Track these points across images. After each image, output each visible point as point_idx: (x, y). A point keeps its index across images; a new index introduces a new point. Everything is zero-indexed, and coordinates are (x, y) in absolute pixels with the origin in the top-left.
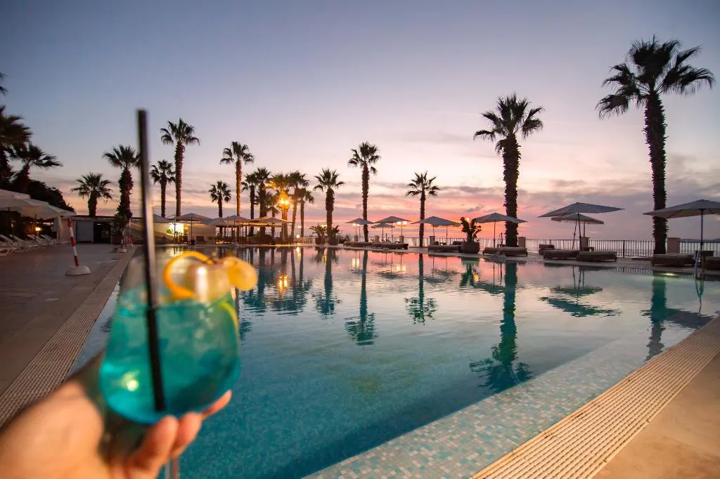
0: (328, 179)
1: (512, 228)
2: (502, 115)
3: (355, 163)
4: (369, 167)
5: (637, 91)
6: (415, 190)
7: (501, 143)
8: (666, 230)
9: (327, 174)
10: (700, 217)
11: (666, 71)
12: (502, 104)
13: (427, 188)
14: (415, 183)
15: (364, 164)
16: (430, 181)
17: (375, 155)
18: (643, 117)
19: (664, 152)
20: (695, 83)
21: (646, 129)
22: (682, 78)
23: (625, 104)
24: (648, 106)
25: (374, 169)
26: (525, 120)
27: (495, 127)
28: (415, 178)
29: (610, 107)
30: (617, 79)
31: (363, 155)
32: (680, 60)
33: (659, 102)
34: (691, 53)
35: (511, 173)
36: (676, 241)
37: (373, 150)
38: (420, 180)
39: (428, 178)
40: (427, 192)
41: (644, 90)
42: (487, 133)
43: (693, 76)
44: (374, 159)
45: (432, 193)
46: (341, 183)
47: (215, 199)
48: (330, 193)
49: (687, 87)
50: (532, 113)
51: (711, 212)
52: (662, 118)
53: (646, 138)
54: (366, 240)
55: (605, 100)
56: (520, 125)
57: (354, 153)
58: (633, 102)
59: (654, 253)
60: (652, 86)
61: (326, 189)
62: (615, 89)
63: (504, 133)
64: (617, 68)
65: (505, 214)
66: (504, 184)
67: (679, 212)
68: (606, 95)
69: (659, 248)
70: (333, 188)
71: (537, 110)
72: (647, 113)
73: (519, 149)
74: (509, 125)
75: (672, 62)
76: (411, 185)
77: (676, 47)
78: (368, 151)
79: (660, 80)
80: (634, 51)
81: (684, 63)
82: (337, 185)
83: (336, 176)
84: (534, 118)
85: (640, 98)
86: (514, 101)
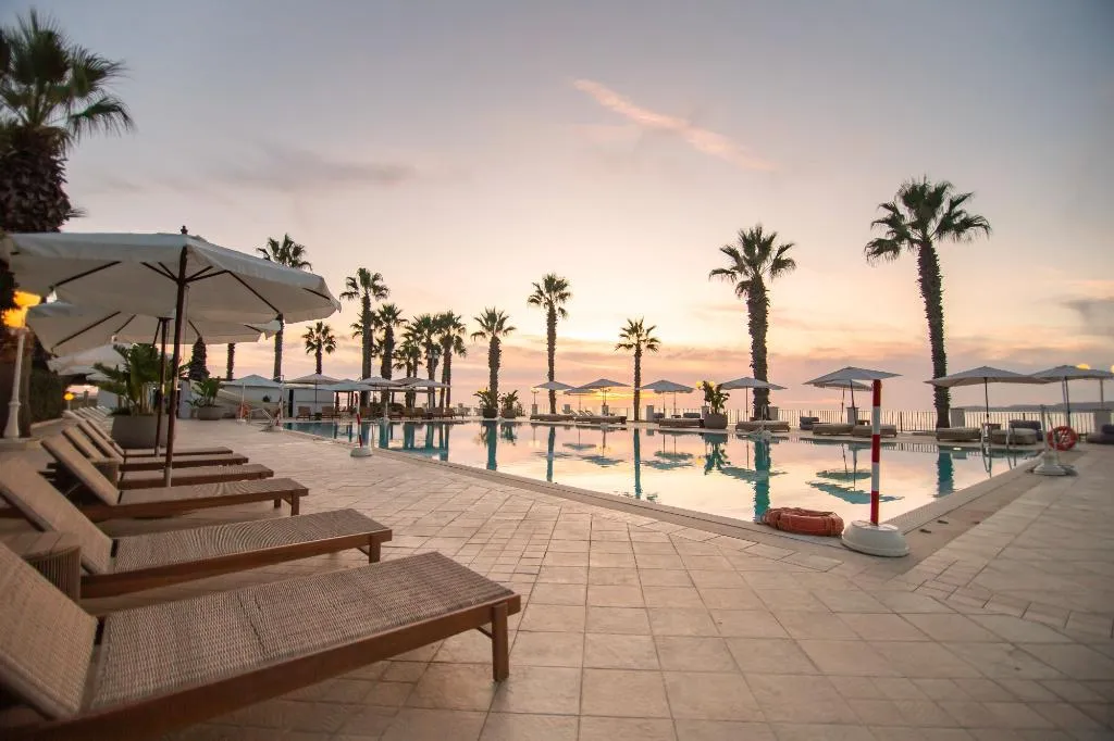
0: (493, 321)
1: (761, 396)
2: (745, 251)
3: (537, 302)
4: (556, 308)
5: (908, 236)
6: (628, 342)
7: (743, 285)
8: (948, 400)
9: (491, 317)
10: (984, 385)
11: (940, 217)
12: (744, 238)
13: (644, 341)
14: (626, 333)
15: (550, 303)
16: (648, 331)
17: (565, 291)
18: (916, 267)
19: (941, 308)
20: (970, 231)
21: (920, 280)
22: (957, 225)
23: (896, 250)
24: (921, 254)
25: (563, 311)
26: (774, 258)
27: (735, 264)
28: (628, 327)
29: (879, 252)
30: (886, 221)
31: (548, 292)
32: (953, 204)
33: (933, 250)
34: (964, 198)
35: (758, 325)
36: (960, 411)
37: (562, 285)
38: (635, 329)
39: (645, 326)
40: (643, 346)
41: (916, 235)
42: (727, 272)
43: (968, 223)
44: (563, 297)
45: (651, 347)
46: (510, 329)
47: (312, 349)
48: (495, 342)
49: (963, 236)
50: (782, 250)
51: (996, 380)
52: (936, 269)
53: (920, 291)
54: (553, 411)
55: (873, 245)
56: (767, 265)
57: (536, 288)
58: (904, 247)
59: (937, 426)
60: (924, 232)
61: (489, 337)
62: (884, 232)
63: (746, 273)
64: (886, 206)
65: (753, 377)
66: (749, 340)
67: (961, 381)
68: (873, 238)
69: (942, 421)
70: (500, 335)
71: (788, 247)
72: (920, 262)
73: (768, 295)
74: (755, 263)
75: (945, 206)
76: (623, 336)
77: (948, 189)
78: (554, 286)
79: (933, 225)
80: (904, 192)
81: (957, 209)
82: (505, 331)
83: (504, 319)
84: (784, 256)
85: (912, 242)
86: (759, 233)
